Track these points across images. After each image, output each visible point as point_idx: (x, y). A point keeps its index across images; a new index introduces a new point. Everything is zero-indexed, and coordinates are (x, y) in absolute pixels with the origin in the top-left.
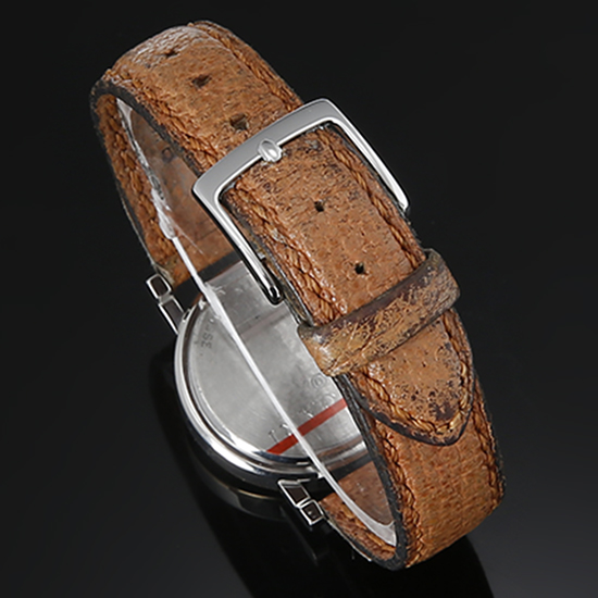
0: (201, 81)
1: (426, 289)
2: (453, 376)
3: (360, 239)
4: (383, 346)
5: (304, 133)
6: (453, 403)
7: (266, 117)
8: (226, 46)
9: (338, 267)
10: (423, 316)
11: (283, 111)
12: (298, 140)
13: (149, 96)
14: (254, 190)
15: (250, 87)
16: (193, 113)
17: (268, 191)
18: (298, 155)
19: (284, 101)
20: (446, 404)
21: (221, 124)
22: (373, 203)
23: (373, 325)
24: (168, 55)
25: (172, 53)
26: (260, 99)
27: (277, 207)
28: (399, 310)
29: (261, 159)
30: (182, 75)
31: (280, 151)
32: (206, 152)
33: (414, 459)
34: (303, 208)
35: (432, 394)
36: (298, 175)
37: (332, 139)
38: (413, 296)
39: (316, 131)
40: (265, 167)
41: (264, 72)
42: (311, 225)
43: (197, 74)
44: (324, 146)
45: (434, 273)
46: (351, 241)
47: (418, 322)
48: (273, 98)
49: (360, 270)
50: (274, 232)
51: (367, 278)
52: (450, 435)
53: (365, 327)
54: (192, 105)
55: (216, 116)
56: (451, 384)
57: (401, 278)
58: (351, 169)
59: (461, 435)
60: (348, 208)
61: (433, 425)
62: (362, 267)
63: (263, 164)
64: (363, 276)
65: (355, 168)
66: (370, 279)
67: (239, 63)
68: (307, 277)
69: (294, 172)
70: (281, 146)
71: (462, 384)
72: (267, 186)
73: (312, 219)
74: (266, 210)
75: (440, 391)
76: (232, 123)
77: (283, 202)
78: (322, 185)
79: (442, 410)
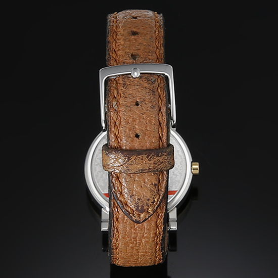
0: (134, 33)
1: (158, 158)
2: (151, 197)
3: (145, 124)
4: (128, 170)
5: (154, 74)
6: (145, 207)
7: (145, 60)
8: (156, 26)
9: (130, 130)
10: (151, 168)
11: (153, 61)
12: (149, 75)
13: (114, 28)
14: (120, 83)
15: (149, 46)
16: (122, 43)
17: (123, 87)
18: (144, 80)
19: (158, 58)
20: (142, 207)
21: (128, 53)
22: (158, 114)
23: (129, 159)
24: (134, 18)
25: (136, 18)
26: (149, 52)
27: (122, 95)
28: (142, 159)
29: (130, 74)
30: (130, 27)
31: (139, 75)
32: (116, 60)
33: (125, 221)
34: (131, 100)
35: (139, 199)
36: (138, 87)
37: (162, 81)
38: (151, 157)
39: (159, 75)
40: (129, 77)
41: (159, 44)
42: (129, 109)
43: (135, 30)
44: (156, 82)
45: (165, 154)
46: (140, 123)
47: (148, 169)
48: (154, 54)
49: (137, 136)
50: (114, 103)
51: (138, 140)
52: (138, 219)
53: (126, 159)
54: (124, 40)
55: (128, 49)
56: (148, 200)
57: (151, 148)
58: (160, 97)
59: (143, 222)
60: (148, 110)
61: (134, 212)
62: (139, 136)
63: (130, 76)
64: (137, 139)
65: (161, 97)
66: (139, 142)
67: (154, 35)
68: (116, 127)
69: (137, 85)
70: (141, 73)
71: (153, 203)
72: (124, 84)
73: (131, 106)
74: (118, 93)
75: (143, 200)
76: (132, 55)
77: (126, 94)
78: (144, 96)
79: (140, 208)
